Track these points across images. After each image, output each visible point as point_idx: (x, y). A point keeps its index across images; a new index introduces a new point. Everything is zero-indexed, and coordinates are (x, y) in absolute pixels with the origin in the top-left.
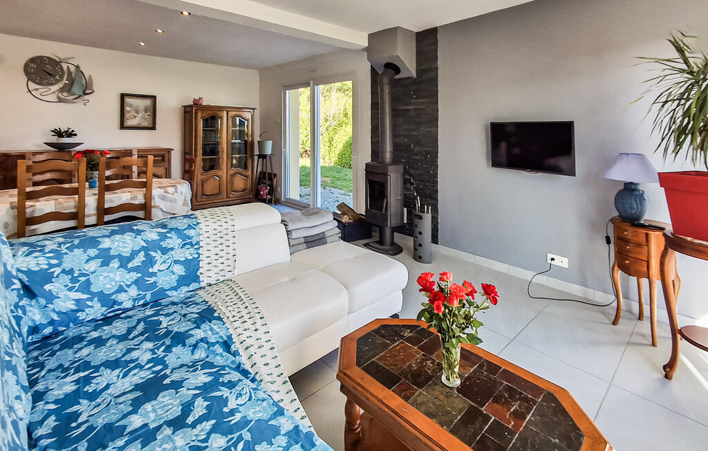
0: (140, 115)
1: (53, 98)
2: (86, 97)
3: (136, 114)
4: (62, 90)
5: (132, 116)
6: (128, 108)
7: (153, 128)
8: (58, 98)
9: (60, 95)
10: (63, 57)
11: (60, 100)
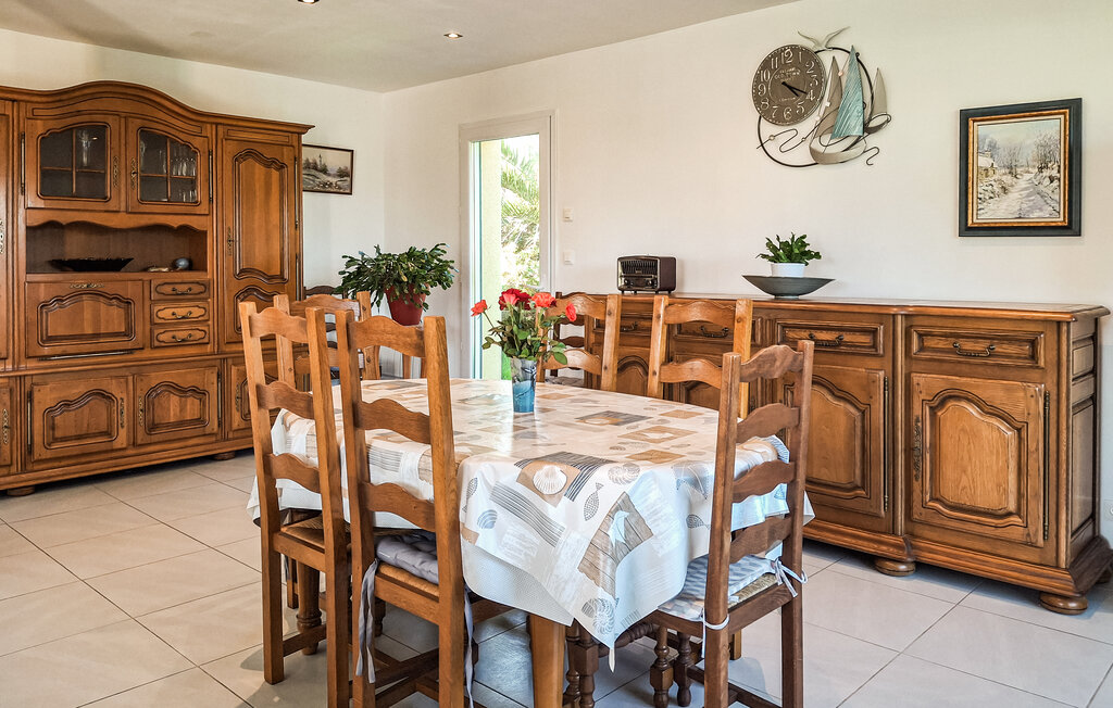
0: (1023, 182)
1: (802, 155)
2: (872, 140)
3: (1008, 179)
4: (818, 132)
5: (997, 188)
6: (983, 161)
7: (1071, 226)
8: (813, 152)
9: (816, 145)
10: (821, 35)
11: (818, 158)
